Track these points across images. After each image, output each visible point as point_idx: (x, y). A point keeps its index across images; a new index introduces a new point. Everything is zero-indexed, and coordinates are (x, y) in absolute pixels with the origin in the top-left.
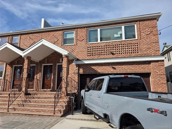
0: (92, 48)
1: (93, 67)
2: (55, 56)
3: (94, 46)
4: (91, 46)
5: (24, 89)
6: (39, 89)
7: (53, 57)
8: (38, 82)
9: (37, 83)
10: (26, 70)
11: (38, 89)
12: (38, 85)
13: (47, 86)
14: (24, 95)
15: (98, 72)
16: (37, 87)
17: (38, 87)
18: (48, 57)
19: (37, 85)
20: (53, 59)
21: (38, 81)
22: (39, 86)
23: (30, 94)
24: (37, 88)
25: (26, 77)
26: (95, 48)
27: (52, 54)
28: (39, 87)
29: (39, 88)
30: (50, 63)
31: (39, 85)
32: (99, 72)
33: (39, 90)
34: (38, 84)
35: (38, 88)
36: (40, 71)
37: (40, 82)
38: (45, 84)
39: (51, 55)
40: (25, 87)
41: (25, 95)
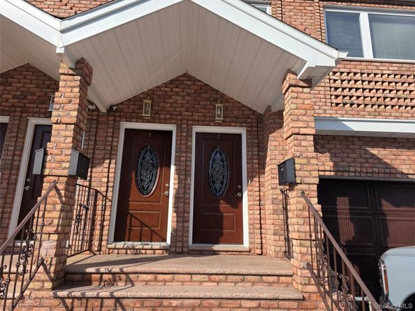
0: (344, 76)
1: (374, 151)
2: (188, 94)
3: (353, 70)
4: (342, 70)
5: (47, 248)
6: (101, 240)
7: (177, 94)
8: (95, 205)
9: (95, 210)
10: (71, 133)
11: (96, 243)
12: (98, 223)
13: (142, 224)
14: (49, 285)
15: (402, 173)
16: (93, 229)
17: (97, 232)
18: (150, 94)
19: (93, 221)
20: (176, 102)
21: (96, 200)
22: (102, 226)
23: (85, 280)
24: (92, 235)
25: (66, 172)
26: (358, 76)
27: (172, 81)
28: (102, 230)
29: (101, 235)
30: (165, 121)
31: (103, 221)
32: (405, 171)
33: (100, 245)
34: (99, 218)
35: (97, 237)
36: (111, 155)
37: (109, 203)
38: (132, 216)
39: (166, 85)
40: (55, 237)
41: (53, 288)
